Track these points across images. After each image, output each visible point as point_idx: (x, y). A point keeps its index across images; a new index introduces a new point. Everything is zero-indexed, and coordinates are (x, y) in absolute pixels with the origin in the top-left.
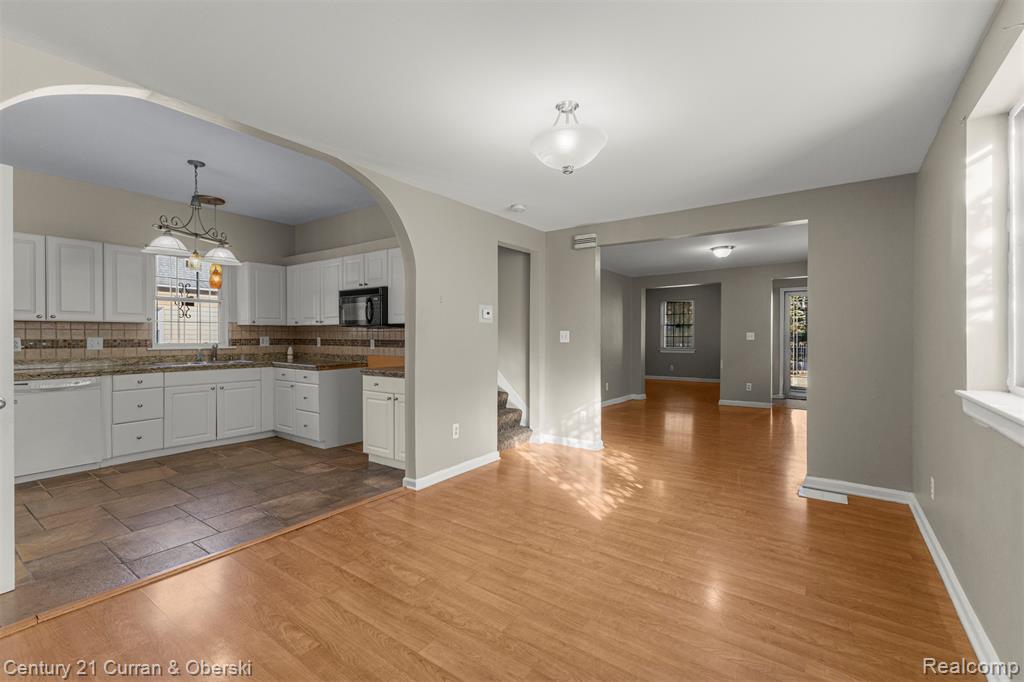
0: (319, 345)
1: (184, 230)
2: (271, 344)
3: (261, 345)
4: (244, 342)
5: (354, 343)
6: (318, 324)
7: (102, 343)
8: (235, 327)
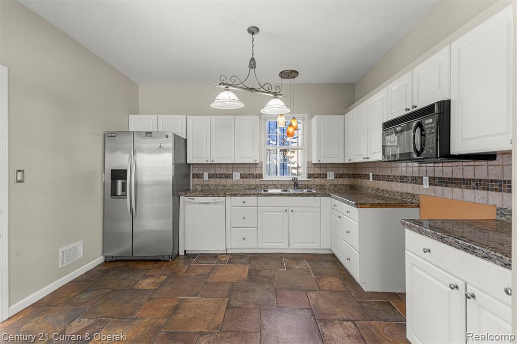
0: (371, 180)
1: (241, 86)
2: (336, 177)
3: (328, 178)
4: (316, 176)
5: (403, 179)
6: (366, 160)
7: (239, 175)
8: (311, 165)
